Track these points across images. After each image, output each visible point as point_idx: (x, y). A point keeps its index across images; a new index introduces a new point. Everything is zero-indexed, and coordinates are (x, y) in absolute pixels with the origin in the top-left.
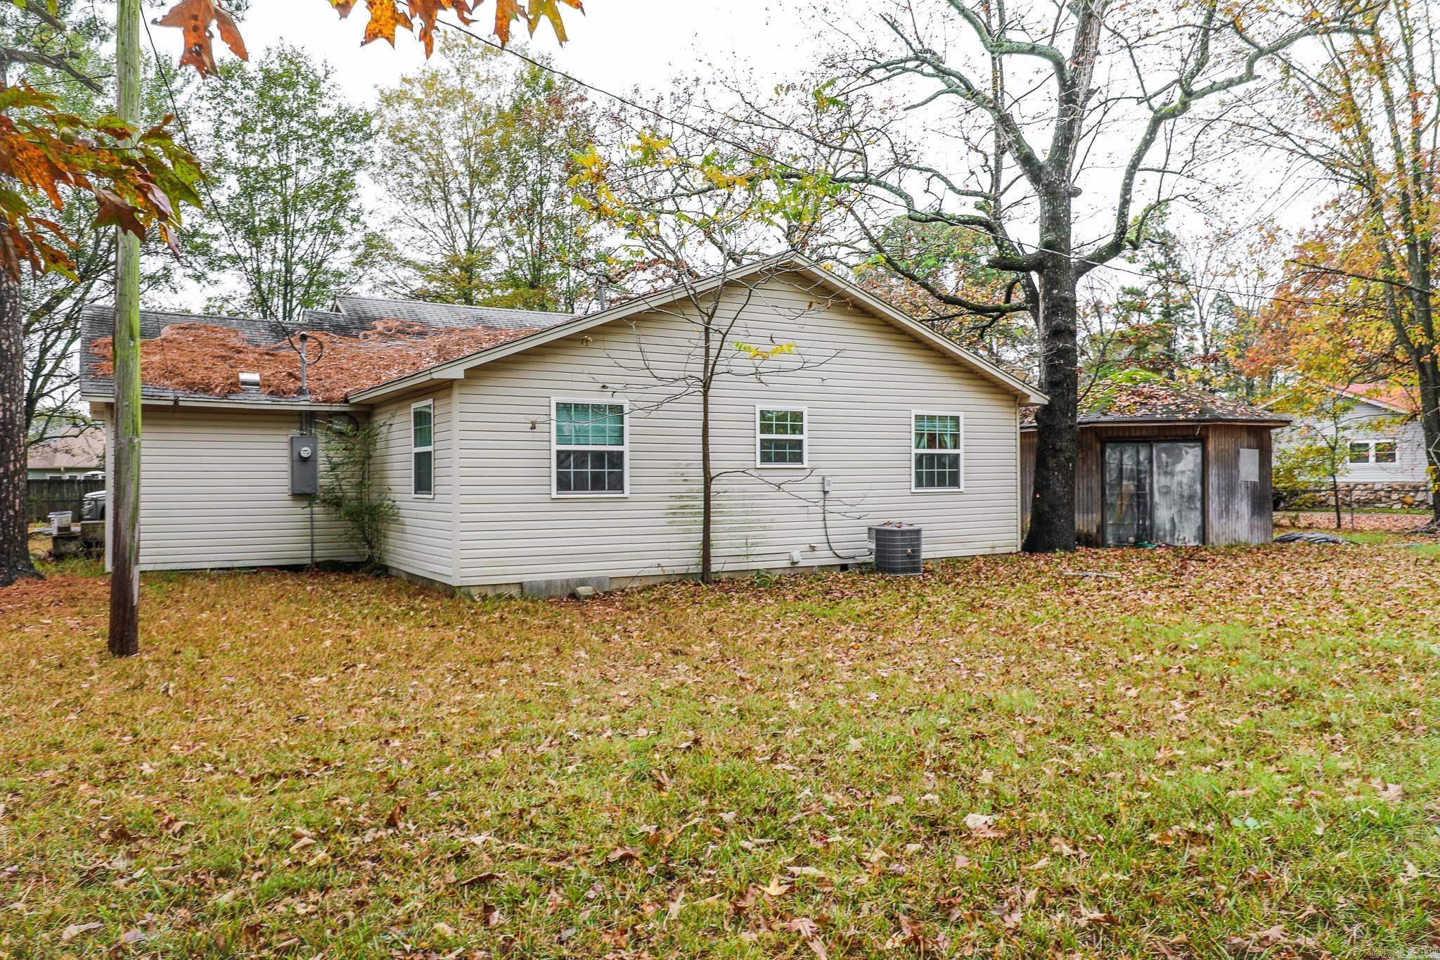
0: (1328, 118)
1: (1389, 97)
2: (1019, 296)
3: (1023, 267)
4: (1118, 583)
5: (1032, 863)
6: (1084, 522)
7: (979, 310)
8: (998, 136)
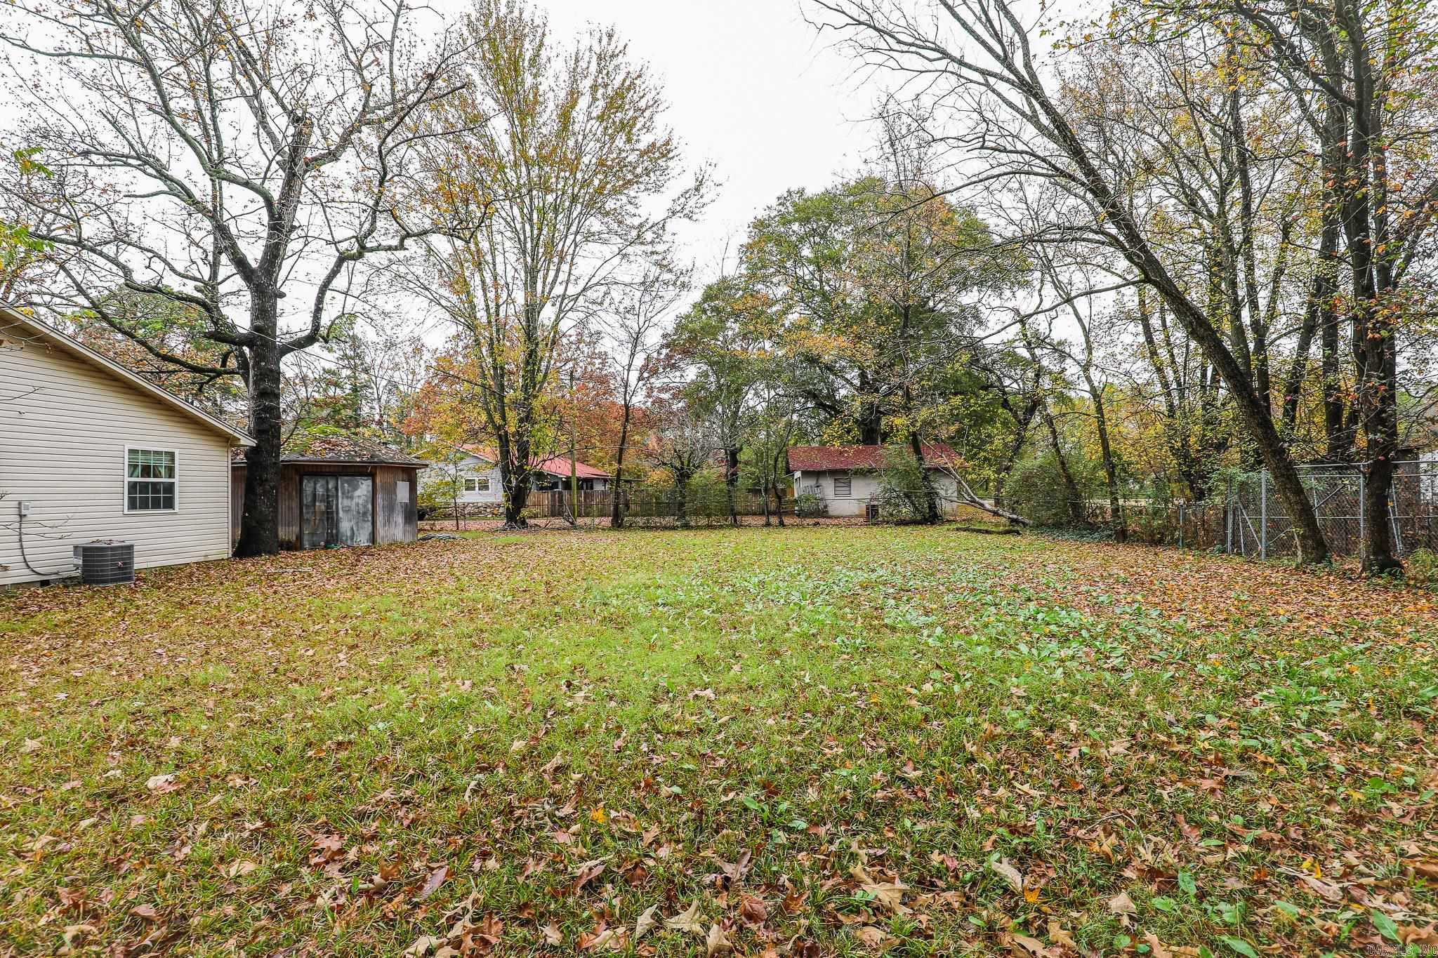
0: (451, 286)
1: (483, 282)
2: (232, 363)
3: (239, 341)
4: (310, 575)
5: (206, 801)
6: (285, 533)
7: (195, 369)
8: (216, 239)
